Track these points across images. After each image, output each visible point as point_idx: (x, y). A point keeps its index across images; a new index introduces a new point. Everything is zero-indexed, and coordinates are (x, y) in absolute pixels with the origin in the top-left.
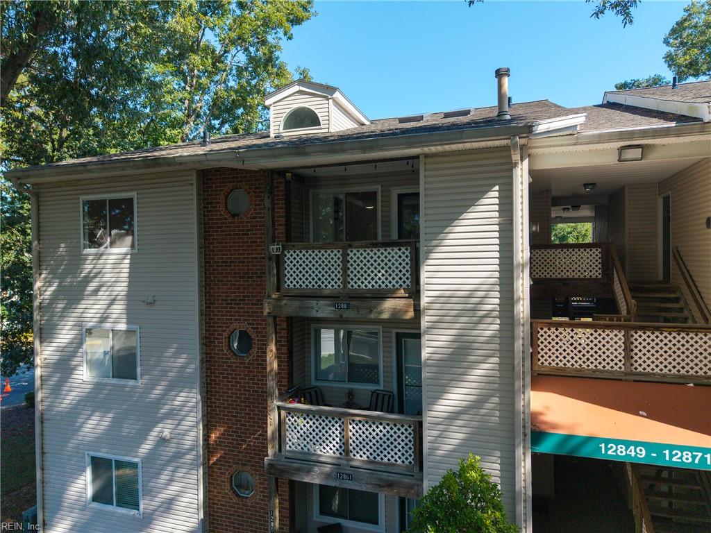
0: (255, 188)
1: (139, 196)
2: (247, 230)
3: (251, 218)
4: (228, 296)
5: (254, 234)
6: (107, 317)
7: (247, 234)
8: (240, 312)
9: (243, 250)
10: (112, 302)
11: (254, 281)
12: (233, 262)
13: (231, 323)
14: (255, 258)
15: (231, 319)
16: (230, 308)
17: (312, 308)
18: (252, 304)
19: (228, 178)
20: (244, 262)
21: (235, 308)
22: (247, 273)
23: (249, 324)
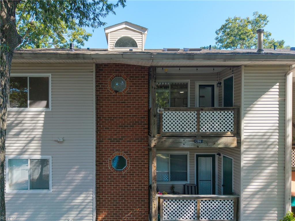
0: (130, 77)
1: (53, 76)
2: (124, 100)
3: (127, 93)
4: (112, 137)
5: (129, 102)
6: (25, 152)
7: (125, 102)
8: (119, 146)
9: (122, 111)
10: (30, 141)
11: (129, 128)
12: (116, 118)
13: (114, 152)
14: (129, 116)
15: (114, 150)
16: (113, 143)
17: (181, 143)
18: (127, 141)
19: (113, 70)
20: (122, 118)
21: (116, 143)
22: (124, 124)
23: (125, 152)
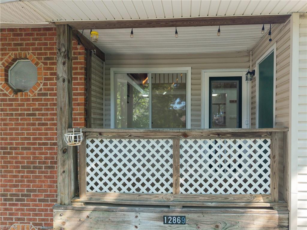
0: (45, 59)
9: (28, 134)
13: (11, 224)
17: (129, 222)
23: (35, 224)
